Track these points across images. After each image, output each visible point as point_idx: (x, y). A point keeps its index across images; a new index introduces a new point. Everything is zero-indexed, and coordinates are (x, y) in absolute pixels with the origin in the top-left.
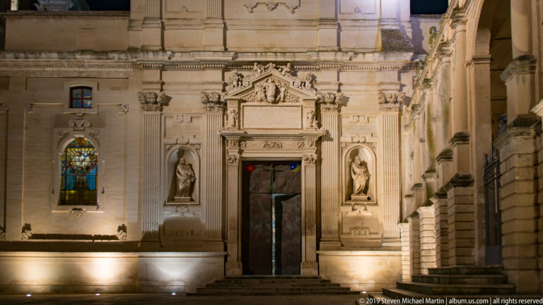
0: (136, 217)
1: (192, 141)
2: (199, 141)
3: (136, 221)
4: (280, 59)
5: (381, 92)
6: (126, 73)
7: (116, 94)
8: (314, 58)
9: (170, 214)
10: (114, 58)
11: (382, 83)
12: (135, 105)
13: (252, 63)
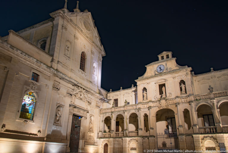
0: (45, 127)
1: (63, 104)
2: (64, 105)
3: (44, 129)
4: (85, 88)
5: (97, 103)
6: (50, 75)
7: (46, 81)
8: (90, 91)
9: (54, 128)
10: (51, 70)
11: (97, 101)
12: (51, 87)
13: (79, 86)
